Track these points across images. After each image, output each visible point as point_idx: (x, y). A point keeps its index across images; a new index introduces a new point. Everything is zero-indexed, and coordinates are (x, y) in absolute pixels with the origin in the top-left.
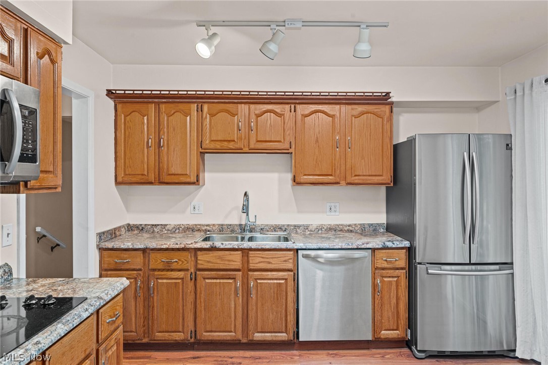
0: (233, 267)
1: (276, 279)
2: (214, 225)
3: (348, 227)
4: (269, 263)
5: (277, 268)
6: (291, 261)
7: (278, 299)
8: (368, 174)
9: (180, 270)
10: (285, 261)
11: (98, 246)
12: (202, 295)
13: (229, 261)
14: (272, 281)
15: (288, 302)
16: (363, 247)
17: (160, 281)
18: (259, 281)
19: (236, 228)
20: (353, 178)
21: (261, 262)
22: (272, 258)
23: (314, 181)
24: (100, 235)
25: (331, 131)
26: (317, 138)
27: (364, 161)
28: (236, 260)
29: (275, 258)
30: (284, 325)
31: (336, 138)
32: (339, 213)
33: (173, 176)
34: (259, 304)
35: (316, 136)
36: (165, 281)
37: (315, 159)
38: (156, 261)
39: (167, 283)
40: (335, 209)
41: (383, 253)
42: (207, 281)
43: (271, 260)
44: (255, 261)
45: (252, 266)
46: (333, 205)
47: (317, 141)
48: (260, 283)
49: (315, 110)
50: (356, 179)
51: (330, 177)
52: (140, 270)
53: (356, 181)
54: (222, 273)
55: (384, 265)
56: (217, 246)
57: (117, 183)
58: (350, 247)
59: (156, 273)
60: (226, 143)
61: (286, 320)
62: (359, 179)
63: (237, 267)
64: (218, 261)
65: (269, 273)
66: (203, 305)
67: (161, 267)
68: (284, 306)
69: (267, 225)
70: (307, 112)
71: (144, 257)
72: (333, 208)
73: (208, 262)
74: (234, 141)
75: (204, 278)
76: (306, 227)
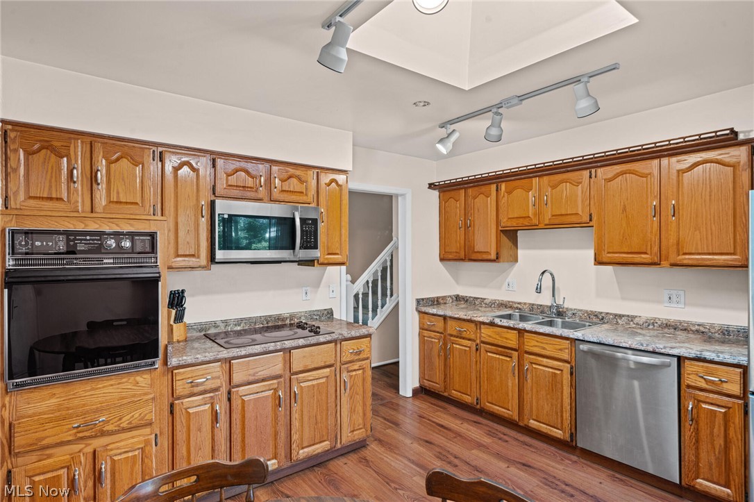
0: (509, 346)
1: (551, 368)
2: (525, 304)
3: (697, 327)
4: (544, 349)
5: (553, 355)
6: (567, 351)
7: (553, 390)
8: (706, 252)
9: (469, 340)
10: (561, 350)
11: (417, 309)
12: (485, 367)
13: (506, 338)
14: (547, 369)
15: (564, 397)
16: (663, 351)
17: (454, 346)
18: (534, 366)
19: (546, 309)
20: (680, 257)
21: (536, 346)
22: (547, 343)
23: (621, 261)
24: (418, 301)
25: (645, 196)
26: (625, 206)
27: (700, 232)
28: (512, 339)
29: (550, 344)
30: (559, 421)
31: (652, 203)
32: (685, 304)
33: (478, 254)
34: (534, 390)
35: (622, 203)
36: (458, 346)
37: (622, 233)
38: (453, 327)
39: (459, 349)
40: (678, 300)
41: (698, 366)
42: (489, 354)
43: (546, 346)
44: (531, 344)
45: (527, 348)
46: (674, 293)
47: (624, 210)
48: (535, 368)
49: (621, 172)
50: (686, 259)
51: (643, 256)
52: (441, 333)
53: (685, 262)
54: (500, 349)
55: (700, 384)
56: (496, 322)
57: (442, 260)
58: (643, 348)
59: (452, 338)
60: (521, 220)
61: (562, 416)
62: (689, 259)
63: (514, 347)
64: (497, 337)
65: (545, 360)
66: (486, 376)
67: (455, 333)
68: (560, 400)
69: (581, 310)
70: (610, 175)
71: (445, 323)
72: (674, 298)
73: (490, 336)
74: (529, 217)
75: (487, 351)
76: (631, 318)
